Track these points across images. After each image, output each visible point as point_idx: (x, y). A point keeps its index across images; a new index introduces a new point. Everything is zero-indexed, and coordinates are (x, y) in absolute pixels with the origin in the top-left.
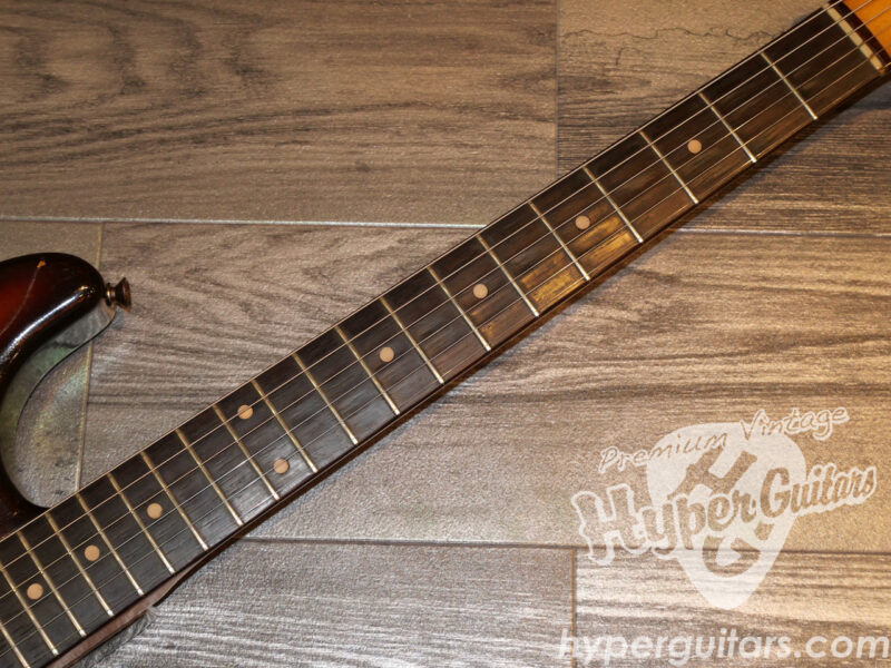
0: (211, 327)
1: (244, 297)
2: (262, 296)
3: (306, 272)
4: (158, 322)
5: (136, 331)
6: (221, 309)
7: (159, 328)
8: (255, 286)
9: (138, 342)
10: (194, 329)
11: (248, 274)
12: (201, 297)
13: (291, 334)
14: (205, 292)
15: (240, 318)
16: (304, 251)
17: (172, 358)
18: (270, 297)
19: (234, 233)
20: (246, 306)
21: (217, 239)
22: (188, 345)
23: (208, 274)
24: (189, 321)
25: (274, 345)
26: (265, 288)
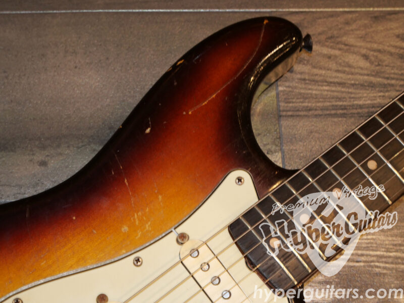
0: (347, 69)
1: (364, 51)
2: (375, 50)
3: (398, 36)
4: (314, 67)
5: (301, 73)
6: (352, 59)
7: (316, 71)
8: (369, 45)
9: (304, 80)
10: (338, 71)
11: (363, 38)
12: (337, 52)
13: (396, 71)
14: (340, 49)
15: (363, 63)
16: (394, 25)
17: (326, 88)
18: (379, 51)
19: (350, 16)
20: (366, 57)
21: (341, 19)
22: (336, 80)
23: (339, 40)
24: (333, 66)
25: (388, 78)
26: (375, 46)
